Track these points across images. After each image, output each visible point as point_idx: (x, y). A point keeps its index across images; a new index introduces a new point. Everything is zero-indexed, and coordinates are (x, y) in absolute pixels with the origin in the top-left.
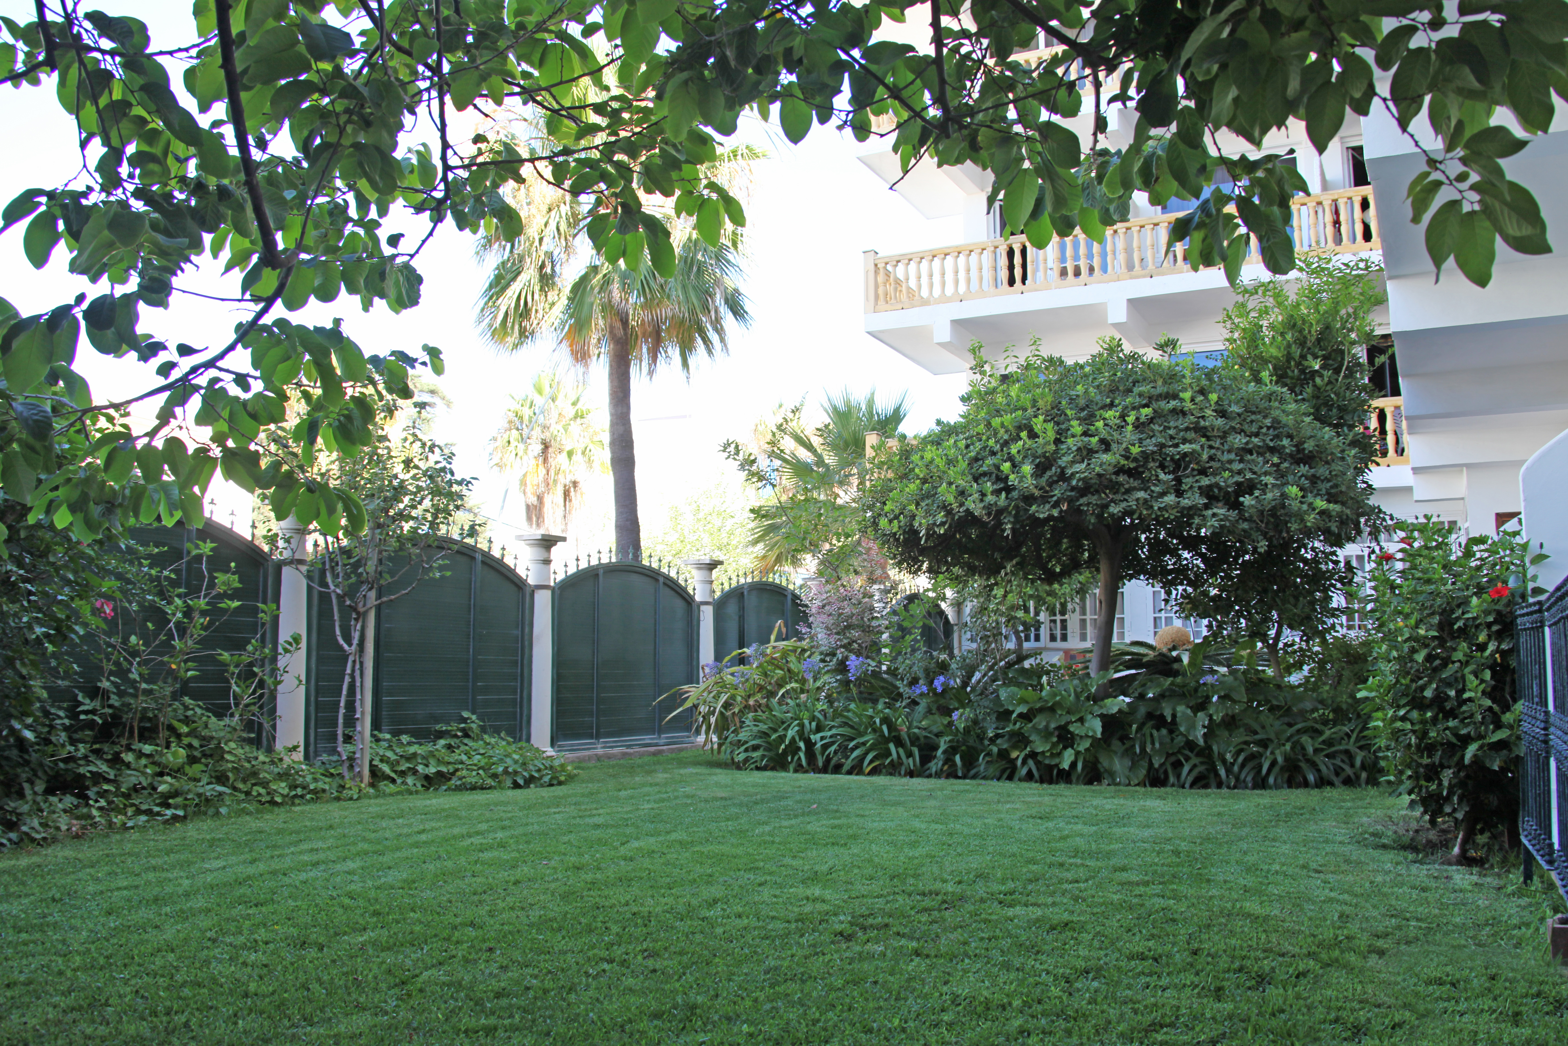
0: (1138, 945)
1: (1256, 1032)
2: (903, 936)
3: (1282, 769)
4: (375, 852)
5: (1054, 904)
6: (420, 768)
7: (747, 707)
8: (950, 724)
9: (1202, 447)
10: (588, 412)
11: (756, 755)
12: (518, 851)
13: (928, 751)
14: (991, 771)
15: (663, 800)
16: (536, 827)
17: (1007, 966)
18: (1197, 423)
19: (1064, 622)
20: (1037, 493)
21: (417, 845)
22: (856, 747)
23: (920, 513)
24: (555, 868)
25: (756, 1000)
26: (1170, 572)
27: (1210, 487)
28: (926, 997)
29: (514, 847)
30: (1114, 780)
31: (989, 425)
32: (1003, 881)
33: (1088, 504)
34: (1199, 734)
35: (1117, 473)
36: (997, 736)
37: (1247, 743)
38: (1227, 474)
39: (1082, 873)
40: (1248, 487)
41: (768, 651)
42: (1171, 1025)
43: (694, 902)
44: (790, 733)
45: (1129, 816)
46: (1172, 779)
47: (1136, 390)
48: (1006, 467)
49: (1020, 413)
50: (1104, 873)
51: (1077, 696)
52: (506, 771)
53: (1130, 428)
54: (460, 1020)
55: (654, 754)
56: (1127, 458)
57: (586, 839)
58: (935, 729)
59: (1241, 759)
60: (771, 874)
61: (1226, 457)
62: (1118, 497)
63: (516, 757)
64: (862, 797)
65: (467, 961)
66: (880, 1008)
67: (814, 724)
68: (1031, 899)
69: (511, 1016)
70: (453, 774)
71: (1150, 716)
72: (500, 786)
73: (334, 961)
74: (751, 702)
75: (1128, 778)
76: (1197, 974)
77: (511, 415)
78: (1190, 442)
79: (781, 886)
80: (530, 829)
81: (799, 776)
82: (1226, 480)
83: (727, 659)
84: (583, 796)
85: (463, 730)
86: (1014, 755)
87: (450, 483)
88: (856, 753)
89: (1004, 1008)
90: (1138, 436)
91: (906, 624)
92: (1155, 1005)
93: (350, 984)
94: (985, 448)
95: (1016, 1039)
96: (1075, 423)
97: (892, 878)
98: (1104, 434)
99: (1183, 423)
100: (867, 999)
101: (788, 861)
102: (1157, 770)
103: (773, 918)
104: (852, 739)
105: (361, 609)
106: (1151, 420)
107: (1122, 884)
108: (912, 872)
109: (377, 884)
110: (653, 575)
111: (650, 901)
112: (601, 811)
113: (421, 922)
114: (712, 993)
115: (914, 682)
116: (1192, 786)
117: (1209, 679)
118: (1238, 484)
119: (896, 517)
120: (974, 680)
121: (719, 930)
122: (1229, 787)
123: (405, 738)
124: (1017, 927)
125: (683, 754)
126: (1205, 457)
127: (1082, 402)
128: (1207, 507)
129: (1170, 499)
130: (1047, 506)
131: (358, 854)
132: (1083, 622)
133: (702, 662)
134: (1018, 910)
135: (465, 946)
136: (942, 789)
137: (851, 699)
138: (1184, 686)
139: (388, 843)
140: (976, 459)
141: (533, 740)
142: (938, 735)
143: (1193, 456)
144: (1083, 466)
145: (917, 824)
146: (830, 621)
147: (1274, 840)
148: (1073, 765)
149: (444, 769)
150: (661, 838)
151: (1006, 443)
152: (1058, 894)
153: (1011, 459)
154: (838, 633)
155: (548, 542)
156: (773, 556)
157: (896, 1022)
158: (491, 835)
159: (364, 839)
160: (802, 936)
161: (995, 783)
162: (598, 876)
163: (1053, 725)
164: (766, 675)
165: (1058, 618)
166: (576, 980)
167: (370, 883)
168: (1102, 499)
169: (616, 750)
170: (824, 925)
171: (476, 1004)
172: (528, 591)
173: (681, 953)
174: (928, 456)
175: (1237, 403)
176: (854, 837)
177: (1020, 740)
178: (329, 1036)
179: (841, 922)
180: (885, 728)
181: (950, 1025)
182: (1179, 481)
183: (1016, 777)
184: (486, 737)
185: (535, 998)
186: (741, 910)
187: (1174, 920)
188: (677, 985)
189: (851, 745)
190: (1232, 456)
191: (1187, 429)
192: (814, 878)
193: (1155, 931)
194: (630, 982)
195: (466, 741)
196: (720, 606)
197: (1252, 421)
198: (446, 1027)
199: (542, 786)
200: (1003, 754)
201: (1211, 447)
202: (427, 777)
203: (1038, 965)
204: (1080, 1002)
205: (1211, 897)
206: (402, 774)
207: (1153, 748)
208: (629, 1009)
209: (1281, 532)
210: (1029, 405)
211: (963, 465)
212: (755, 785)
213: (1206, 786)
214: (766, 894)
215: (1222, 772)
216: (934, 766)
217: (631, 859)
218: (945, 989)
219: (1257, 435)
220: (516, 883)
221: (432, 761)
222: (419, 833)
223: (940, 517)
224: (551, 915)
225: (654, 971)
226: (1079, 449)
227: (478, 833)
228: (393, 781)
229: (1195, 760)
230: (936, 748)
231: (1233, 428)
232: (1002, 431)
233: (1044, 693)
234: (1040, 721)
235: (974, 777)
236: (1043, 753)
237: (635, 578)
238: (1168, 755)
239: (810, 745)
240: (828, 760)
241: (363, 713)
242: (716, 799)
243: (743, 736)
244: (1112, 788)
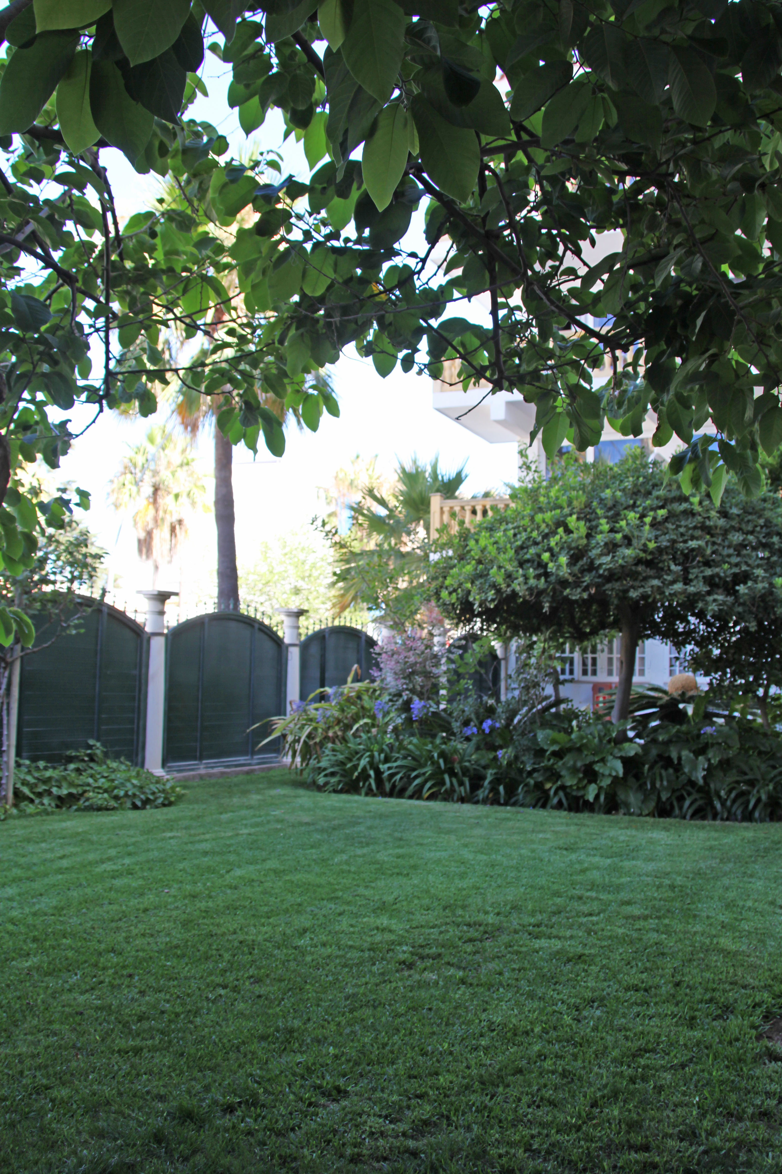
0: (633, 977)
1: (715, 1058)
2: (452, 965)
3: (766, 805)
4: (28, 879)
5: (571, 937)
6: (54, 790)
7: (326, 738)
8: (495, 759)
9: (707, 543)
10: (193, 460)
11: (333, 780)
12: (143, 878)
13: (477, 781)
14: (528, 800)
15: (257, 825)
16: (156, 853)
17: (531, 996)
18: (703, 523)
19: (594, 660)
20: (571, 580)
21: (60, 871)
22: (416, 777)
23: (474, 590)
24: (175, 896)
25: (339, 1024)
26: (681, 634)
27: (712, 577)
28: (469, 1023)
29: (140, 874)
30: (629, 810)
31: (532, 519)
32: (533, 913)
33: (612, 590)
34: (699, 775)
35: (636, 564)
36: (534, 770)
37: (738, 782)
38: (726, 566)
39: (595, 906)
40: (744, 578)
41: (346, 691)
42: (653, 1051)
43: (288, 931)
44: (363, 762)
45: (636, 849)
46: (677, 811)
47: (655, 493)
48: (546, 556)
49: (558, 511)
50: (614, 907)
51: (601, 739)
52: (126, 795)
53: (647, 527)
54: (113, 1041)
55: (248, 773)
56: (644, 551)
57: (198, 867)
58: (483, 762)
59: (733, 795)
60: (348, 903)
61: (726, 552)
62: (637, 584)
63: (135, 781)
64: (422, 823)
65: (113, 986)
66: (434, 1033)
67: (382, 756)
68: (554, 931)
69: (152, 1038)
70: (82, 795)
71: (660, 756)
72: (121, 807)
73: (8, 986)
74: (330, 734)
75: (640, 809)
76: (677, 1005)
77: (126, 461)
78: (697, 539)
79: (356, 915)
80: (151, 855)
81: (369, 799)
82: (725, 570)
83: (312, 696)
84: (192, 818)
85: (89, 755)
86: (548, 786)
87: (85, 556)
88: (417, 782)
89: (527, 1033)
90: (655, 533)
91: (461, 670)
92: (642, 1033)
93: (24, 1008)
94: (529, 538)
95: (535, 1062)
96: (603, 521)
97: (445, 908)
98: (627, 530)
99: (691, 522)
100: (423, 1025)
101: (361, 890)
102: (664, 803)
103: (351, 947)
104: (414, 770)
105: (9, 660)
106: (666, 520)
107: (627, 918)
108: (460, 903)
109: (33, 910)
110: (250, 622)
111: (253, 930)
112: (207, 836)
113: (72, 949)
114: (305, 1017)
115: (466, 723)
116: (693, 817)
117: (709, 730)
118: (735, 575)
119: (455, 591)
120: (516, 721)
121: (309, 959)
122: (722, 819)
123: (41, 764)
124: (541, 959)
125: (272, 773)
126: (709, 551)
127: (610, 503)
128: (709, 593)
129: (679, 587)
130: (579, 590)
131: (14, 880)
132: (610, 660)
133: (289, 698)
134: (543, 943)
135: (111, 972)
136: (487, 817)
137: (413, 735)
138: (688, 733)
139: (36, 869)
140: (522, 548)
141: (147, 765)
142: (485, 767)
143: (699, 550)
144: (609, 558)
145: (467, 854)
146: (398, 668)
147: (751, 876)
148: (597, 797)
149: (74, 791)
150: (259, 867)
151: (546, 536)
152: (575, 927)
153: (550, 550)
154: (404, 678)
155: (162, 597)
156: (349, 596)
157: (446, 1045)
158: (120, 862)
159: (17, 865)
160: (374, 964)
161: (530, 810)
162: (210, 904)
163: (579, 764)
164: (342, 710)
165: (590, 656)
166: (199, 1005)
167: (27, 910)
168: (622, 585)
169: (216, 770)
170: (391, 954)
171: (124, 1026)
172: (145, 637)
173: (280, 980)
174: (482, 543)
175: (736, 505)
176: (415, 867)
177: (554, 775)
178: (14, 1056)
179: (404, 952)
180: (441, 761)
181: (486, 1049)
182: (686, 571)
183: (549, 806)
184: (109, 762)
185: (170, 1021)
186: (325, 939)
187: (663, 954)
188: (278, 1009)
189: (414, 774)
190: (731, 551)
191: (695, 528)
192: (382, 908)
193: (648, 965)
194: (241, 1006)
195: (92, 765)
196: (305, 647)
197: (749, 521)
198: (103, 1048)
199: (157, 807)
200: (539, 786)
201: (714, 543)
202: (59, 798)
203: (555, 996)
204: (586, 1030)
205: (695, 933)
206: (40, 795)
207: (662, 784)
208: (242, 1032)
209: (769, 614)
210: (565, 505)
211: (511, 553)
212: (333, 809)
213: (704, 818)
214: (344, 923)
215: (718, 805)
216: (481, 794)
217: (236, 888)
218: (484, 1016)
219: (752, 533)
220: (146, 910)
221: (65, 784)
222: (61, 858)
223: (491, 594)
224: (175, 942)
225: (259, 997)
226: (606, 544)
227: (110, 859)
228: (32, 801)
229: (695, 796)
230: (484, 778)
231: (733, 528)
232: (543, 526)
233: (573, 736)
234: (569, 760)
235: (514, 804)
236: (571, 786)
237: (233, 625)
238: (674, 791)
239: (378, 773)
240: (394, 786)
241: (9, 746)
242: (301, 824)
243: (323, 764)
244: (627, 818)
